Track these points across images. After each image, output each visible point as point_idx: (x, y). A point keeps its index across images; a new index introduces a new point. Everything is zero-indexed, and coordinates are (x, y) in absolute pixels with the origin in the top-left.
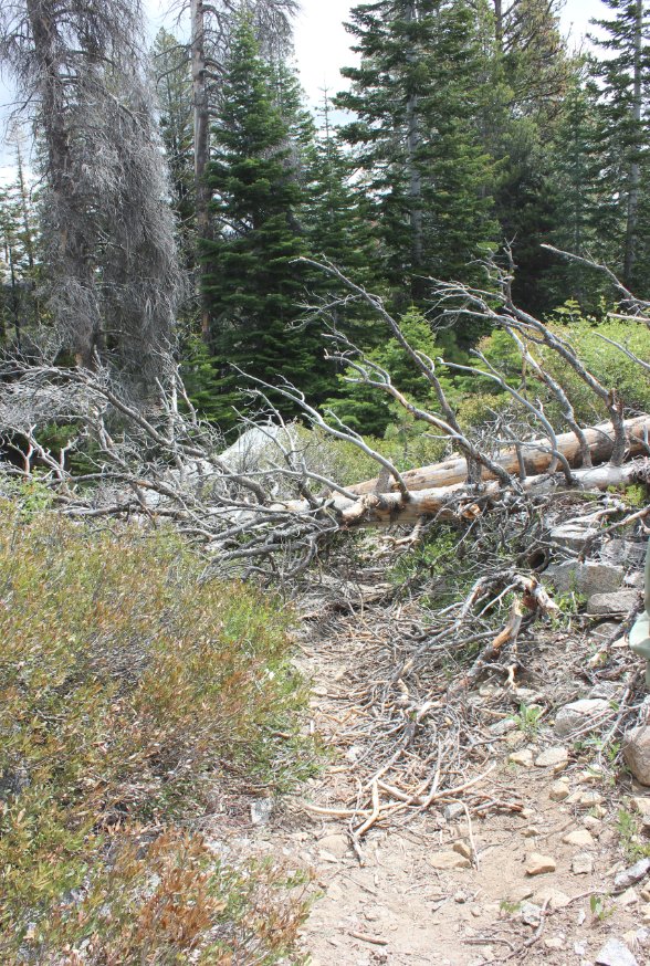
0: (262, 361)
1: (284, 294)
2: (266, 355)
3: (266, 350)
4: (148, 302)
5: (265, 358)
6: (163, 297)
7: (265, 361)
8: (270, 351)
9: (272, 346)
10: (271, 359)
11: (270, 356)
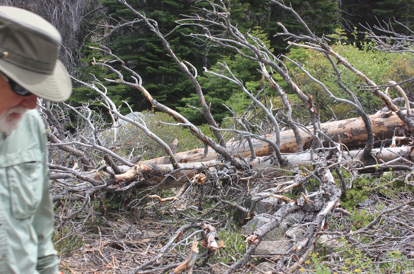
0: (144, 61)
1: (164, 11)
2: (148, 57)
3: (147, 53)
4: (55, 10)
5: (147, 60)
6: (67, 7)
7: (146, 62)
8: (151, 55)
9: (153, 51)
10: (151, 61)
11: (151, 58)
